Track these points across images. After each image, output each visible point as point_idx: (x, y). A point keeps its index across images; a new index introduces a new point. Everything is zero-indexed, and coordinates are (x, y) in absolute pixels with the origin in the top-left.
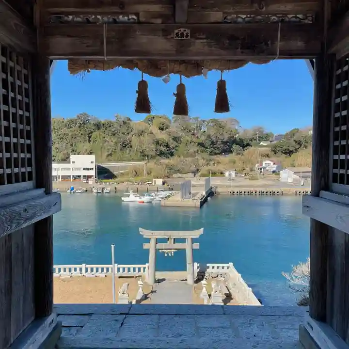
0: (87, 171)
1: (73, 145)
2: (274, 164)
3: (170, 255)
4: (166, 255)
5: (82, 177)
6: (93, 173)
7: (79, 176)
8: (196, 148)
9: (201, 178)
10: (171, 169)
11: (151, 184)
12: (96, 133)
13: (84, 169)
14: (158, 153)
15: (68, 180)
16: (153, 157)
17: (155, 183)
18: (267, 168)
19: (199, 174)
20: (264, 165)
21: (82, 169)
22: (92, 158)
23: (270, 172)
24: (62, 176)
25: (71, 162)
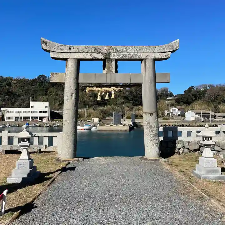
0: (42, 113)
1: (34, 97)
2: (179, 110)
3: (107, 98)
4: (99, 98)
5: (39, 118)
6: (47, 115)
7: (37, 118)
8: (122, 100)
9: (127, 119)
10: (105, 113)
11: (90, 121)
12: (51, 89)
13: (40, 112)
14: (96, 103)
15: (28, 120)
16: (92, 105)
17: (93, 121)
18: (174, 113)
19: (126, 117)
20: (171, 111)
21: (39, 112)
22: (47, 104)
23: (176, 115)
24: (23, 117)
25: (31, 107)
